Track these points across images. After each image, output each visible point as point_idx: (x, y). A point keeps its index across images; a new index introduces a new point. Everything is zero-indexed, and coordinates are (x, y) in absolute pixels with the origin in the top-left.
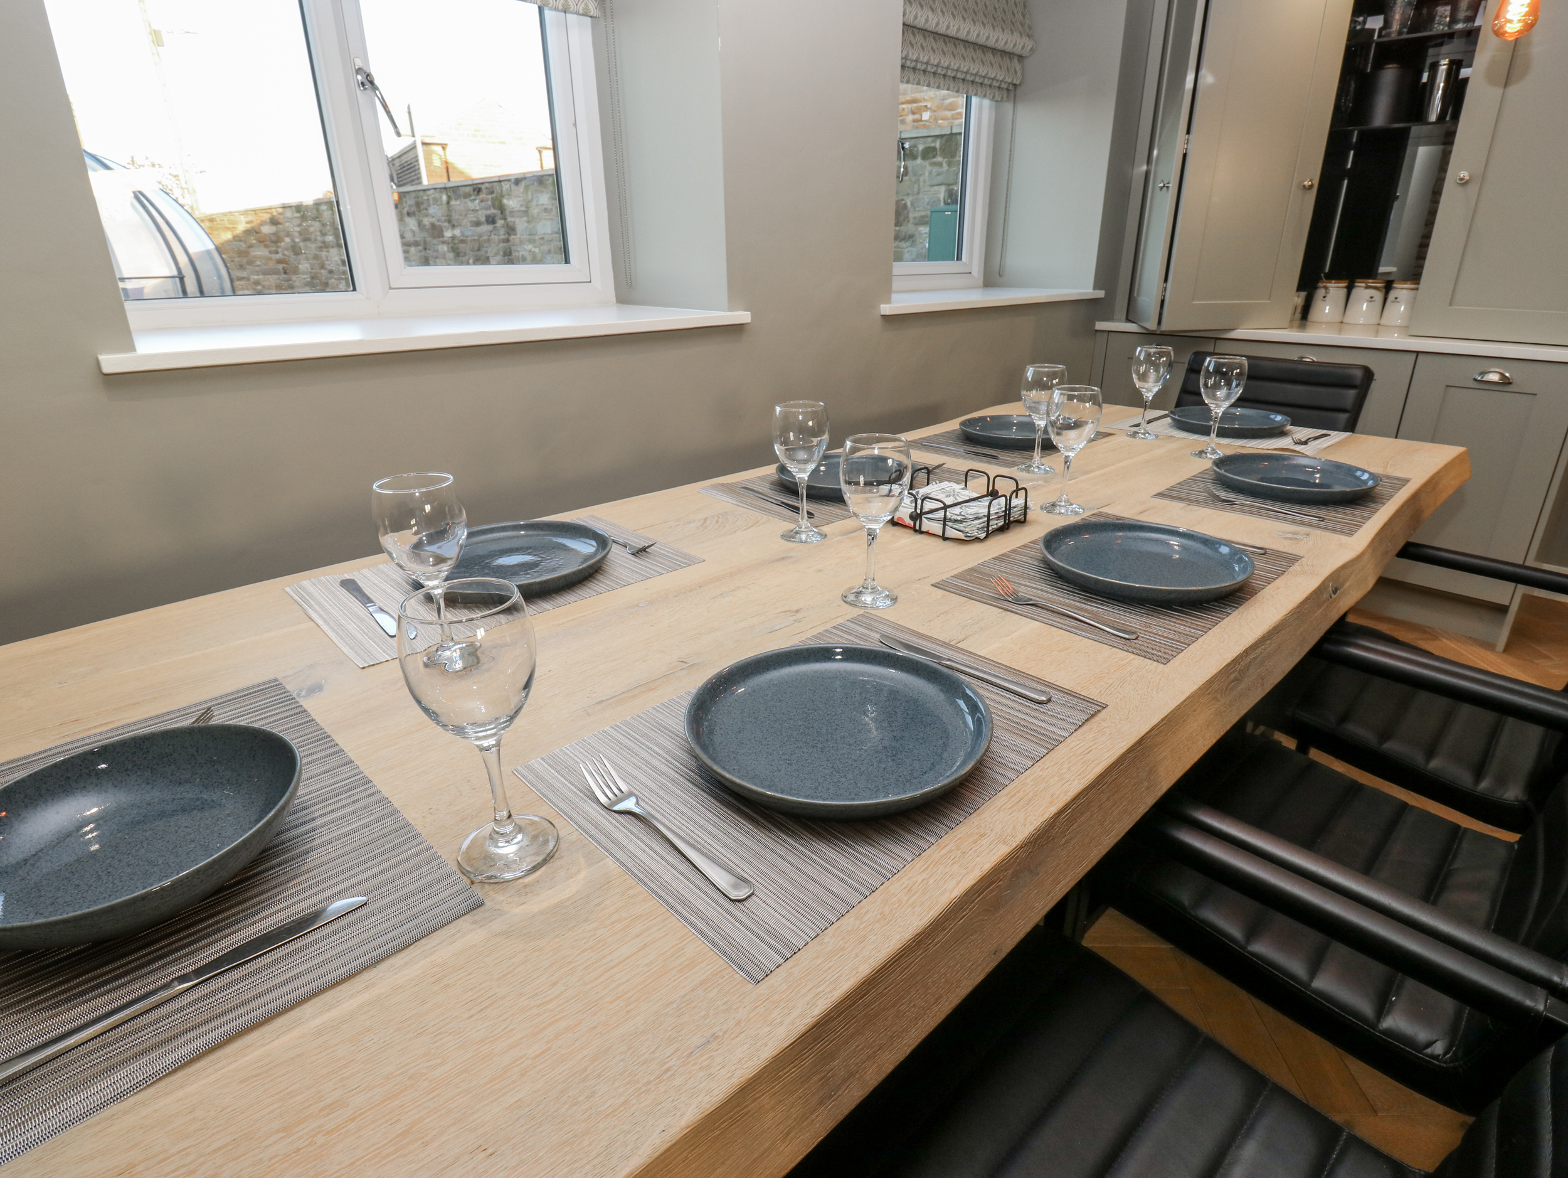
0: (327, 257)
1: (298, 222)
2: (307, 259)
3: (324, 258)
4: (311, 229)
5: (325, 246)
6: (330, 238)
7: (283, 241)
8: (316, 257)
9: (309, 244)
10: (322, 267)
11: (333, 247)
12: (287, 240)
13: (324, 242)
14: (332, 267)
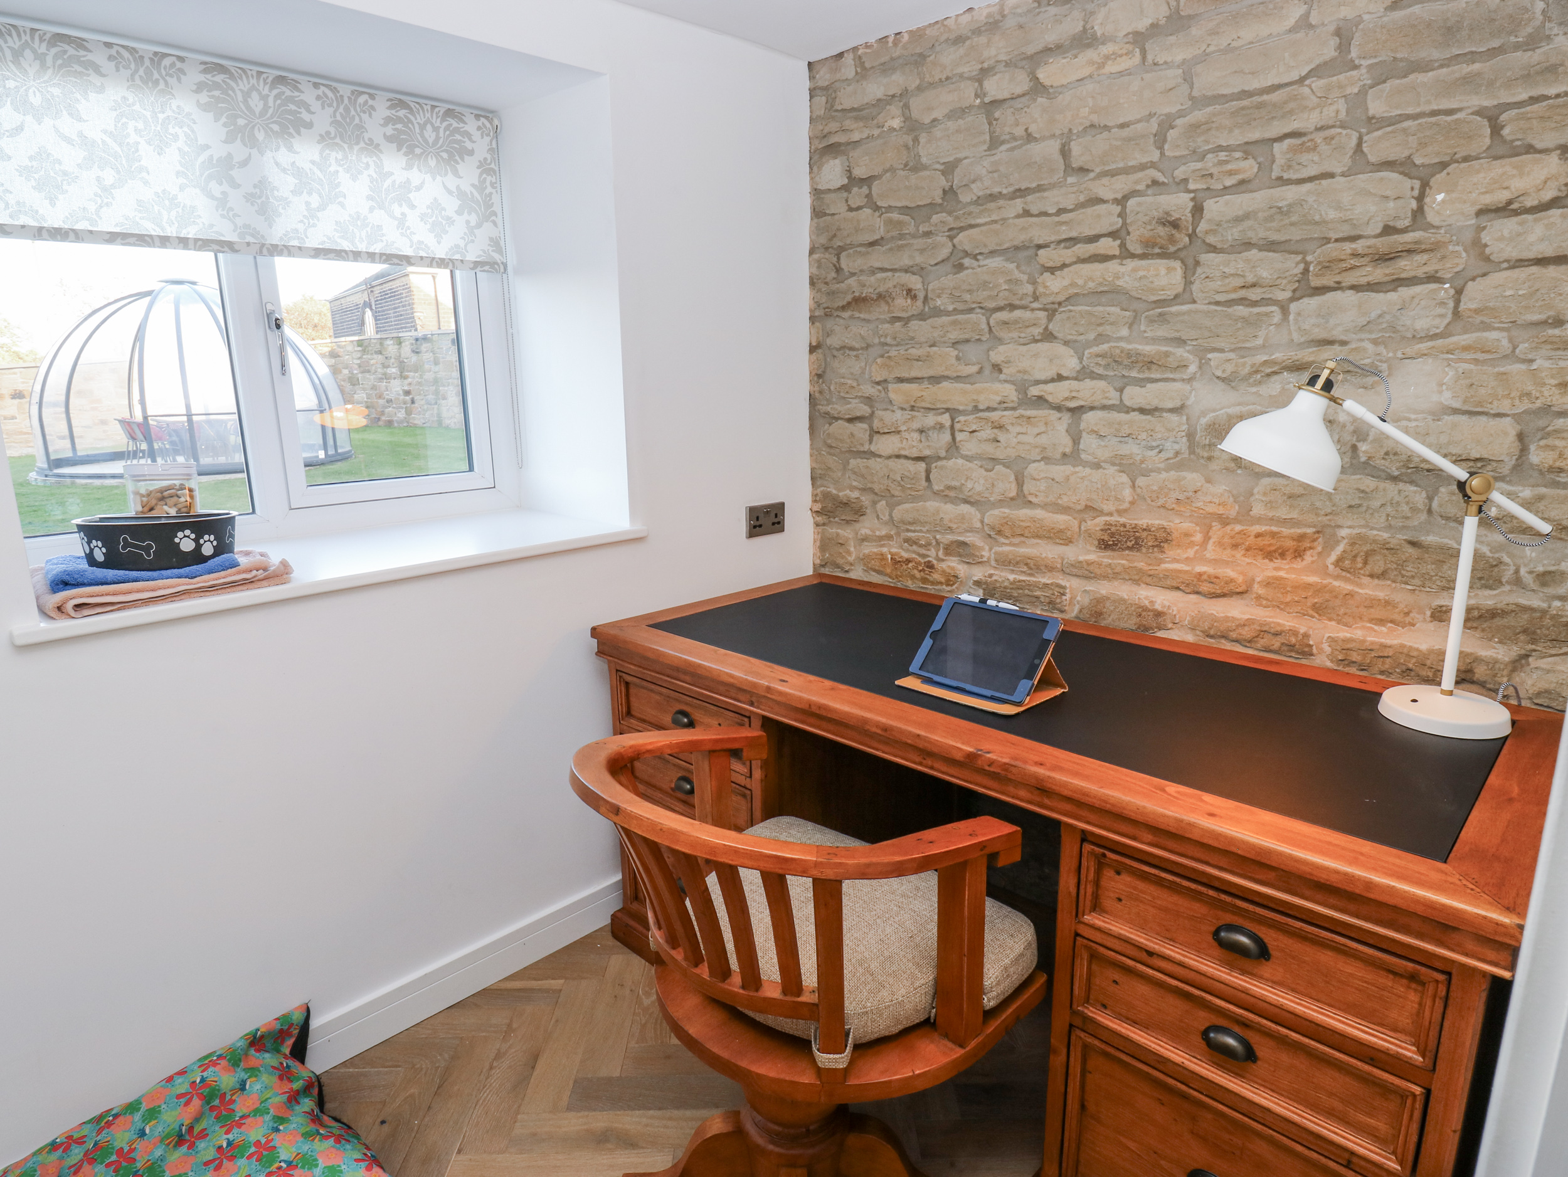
0: (387, 387)
1: (359, 355)
2: (364, 389)
3: (383, 388)
4: (372, 362)
5: (386, 377)
6: (393, 370)
7: (341, 372)
8: (374, 388)
9: (367, 375)
10: (380, 397)
11: (395, 378)
12: (346, 372)
13: (385, 374)
14: (392, 396)
